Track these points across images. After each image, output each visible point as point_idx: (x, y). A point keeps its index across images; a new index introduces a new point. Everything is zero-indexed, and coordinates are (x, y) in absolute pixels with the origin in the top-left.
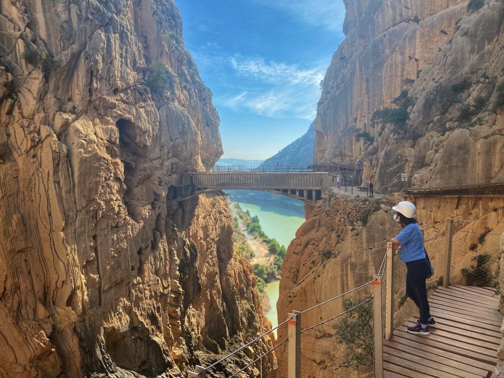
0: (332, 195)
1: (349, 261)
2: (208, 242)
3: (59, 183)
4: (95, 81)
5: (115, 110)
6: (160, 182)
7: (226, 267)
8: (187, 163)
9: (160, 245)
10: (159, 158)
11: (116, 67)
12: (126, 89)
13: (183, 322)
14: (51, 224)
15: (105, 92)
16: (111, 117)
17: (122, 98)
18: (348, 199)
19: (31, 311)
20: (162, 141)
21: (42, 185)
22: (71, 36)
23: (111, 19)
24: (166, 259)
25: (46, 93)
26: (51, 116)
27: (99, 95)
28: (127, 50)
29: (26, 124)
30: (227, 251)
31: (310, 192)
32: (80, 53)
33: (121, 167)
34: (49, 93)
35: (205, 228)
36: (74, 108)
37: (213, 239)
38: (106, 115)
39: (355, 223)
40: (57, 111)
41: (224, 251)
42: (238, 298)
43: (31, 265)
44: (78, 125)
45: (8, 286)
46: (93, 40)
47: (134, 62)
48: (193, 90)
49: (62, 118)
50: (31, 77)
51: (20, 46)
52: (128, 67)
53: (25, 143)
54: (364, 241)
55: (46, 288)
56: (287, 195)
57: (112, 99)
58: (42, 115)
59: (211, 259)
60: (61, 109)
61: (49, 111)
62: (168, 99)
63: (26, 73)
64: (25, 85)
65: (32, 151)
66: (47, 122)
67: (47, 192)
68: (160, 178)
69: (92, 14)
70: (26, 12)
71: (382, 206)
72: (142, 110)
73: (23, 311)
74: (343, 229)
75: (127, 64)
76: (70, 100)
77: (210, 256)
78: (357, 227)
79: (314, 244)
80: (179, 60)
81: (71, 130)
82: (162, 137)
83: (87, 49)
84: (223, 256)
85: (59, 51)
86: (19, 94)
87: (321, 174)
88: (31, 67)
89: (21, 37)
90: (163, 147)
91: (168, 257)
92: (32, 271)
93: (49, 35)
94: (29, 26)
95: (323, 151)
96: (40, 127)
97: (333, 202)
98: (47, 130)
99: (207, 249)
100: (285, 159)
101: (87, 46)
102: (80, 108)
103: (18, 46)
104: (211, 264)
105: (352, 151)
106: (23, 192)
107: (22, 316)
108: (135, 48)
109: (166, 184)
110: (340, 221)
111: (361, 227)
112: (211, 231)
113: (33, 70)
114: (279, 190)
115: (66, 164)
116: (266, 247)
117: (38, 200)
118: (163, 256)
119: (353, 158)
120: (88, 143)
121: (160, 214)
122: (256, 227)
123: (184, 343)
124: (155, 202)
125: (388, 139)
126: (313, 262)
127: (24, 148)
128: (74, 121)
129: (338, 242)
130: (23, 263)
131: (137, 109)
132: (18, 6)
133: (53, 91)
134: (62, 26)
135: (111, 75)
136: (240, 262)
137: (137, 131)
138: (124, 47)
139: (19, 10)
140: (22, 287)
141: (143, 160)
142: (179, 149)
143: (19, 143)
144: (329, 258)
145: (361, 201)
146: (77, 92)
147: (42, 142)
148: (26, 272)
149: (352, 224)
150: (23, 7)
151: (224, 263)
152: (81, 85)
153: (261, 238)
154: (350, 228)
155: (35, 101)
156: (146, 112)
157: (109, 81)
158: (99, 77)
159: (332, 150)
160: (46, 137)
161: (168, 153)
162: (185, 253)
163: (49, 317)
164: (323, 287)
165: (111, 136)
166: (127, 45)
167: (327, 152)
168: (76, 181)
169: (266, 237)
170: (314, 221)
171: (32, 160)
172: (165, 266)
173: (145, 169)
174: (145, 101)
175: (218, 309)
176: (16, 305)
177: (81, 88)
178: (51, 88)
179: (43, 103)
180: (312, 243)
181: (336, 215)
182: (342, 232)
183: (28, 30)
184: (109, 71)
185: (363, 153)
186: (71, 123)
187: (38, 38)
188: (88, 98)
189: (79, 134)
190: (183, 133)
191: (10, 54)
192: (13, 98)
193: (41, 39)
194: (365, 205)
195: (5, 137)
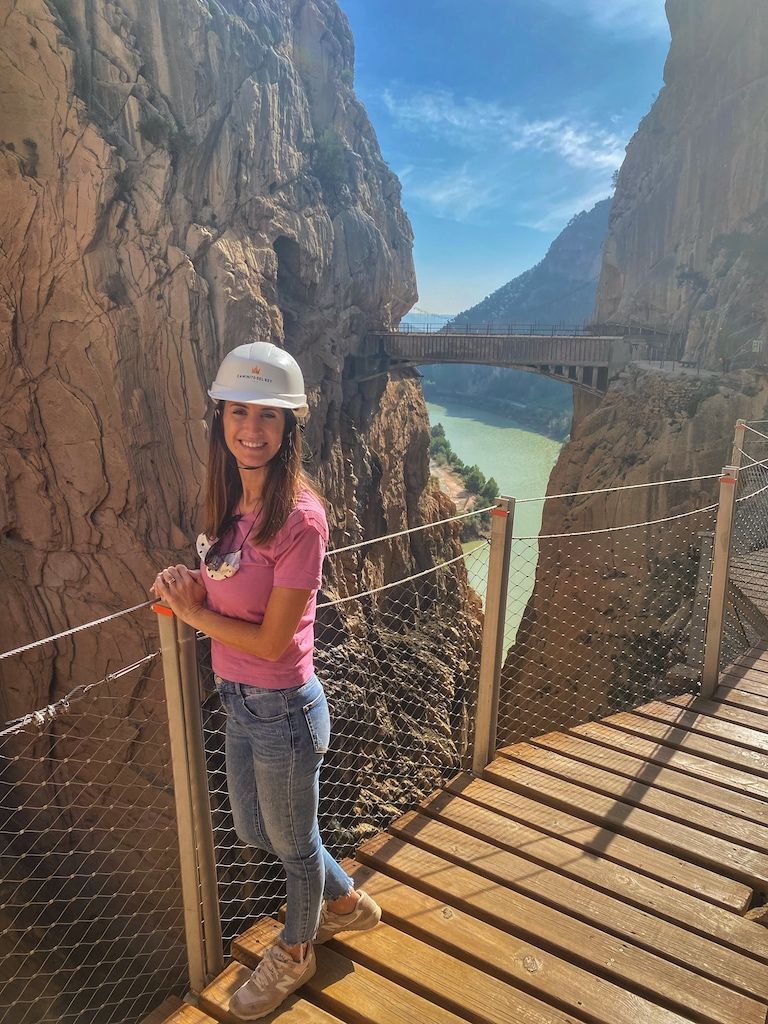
0: (637, 374)
1: (663, 469)
2: (391, 457)
3: (197, 342)
4: (244, 171)
5: (272, 221)
6: (334, 348)
7: (417, 500)
8: (372, 315)
9: (332, 451)
10: (332, 306)
11: (274, 143)
12: (287, 184)
13: (360, 576)
14: (186, 406)
15: (257, 190)
16: (267, 232)
17: (281, 199)
18: (667, 379)
19: (164, 537)
20: (337, 276)
21: (172, 345)
22: (210, 90)
23: (268, 56)
24: (340, 476)
25: (174, 191)
26: (182, 232)
27: (250, 195)
28: (289, 111)
29: (146, 244)
30: (419, 473)
31: (588, 370)
32: (222, 120)
33: (280, 319)
34: (177, 193)
35: (388, 433)
36: (214, 217)
37: (399, 452)
38: (259, 229)
39: (676, 413)
40: (190, 223)
41: (415, 474)
42: (434, 551)
43: (159, 468)
44: (221, 246)
45: (132, 498)
46: (241, 96)
47: (300, 134)
48: (375, 181)
49: (201, 234)
50: (151, 163)
51: (132, 107)
52: (290, 144)
53: (146, 275)
54: (688, 440)
55: (181, 504)
56: (549, 375)
57: (268, 203)
58: (170, 229)
59: (396, 484)
60: (195, 220)
61: (179, 222)
62: (346, 199)
63: (143, 157)
64: (142, 178)
65: (157, 289)
66: (177, 241)
67: (179, 355)
68: (333, 341)
69: (240, 48)
70: (136, 46)
71: (721, 388)
72: (309, 221)
73: (153, 536)
74: (656, 424)
75: (288, 139)
76: (206, 202)
77: (393, 480)
78: (680, 420)
79: (605, 447)
80: (357, 124)
81: (212, 256)
82: (337, 270)
83: (233, 113)
84: (413, 481)
85: (192, 117)
86: (134, 193)
87: (611, 341)
88: (149, 145)
89: (134, 93)
90: (337, 286)
91: (343, 473)
92: (161, 478)
93: (174, 89)
94: (142, 72)
95: (616, 301)
96: (167, 249)
97: (642, 383)
98: (180, 255)
99: (391, 468)
100: (498, 314)
101: (233, 107)
102: (222, 219)
103: (129, 109)
104: (396, 493)
105: (665, 301)
106: (145, 355)
107: (153, 543)
108: (300, 109)
109: (341, 351)
110: (652, 411)
111: (685, 419)
112: (396, 438)
113: (154, 152)
114: (533, 366)
115: (206, 312)
116: (460, 481)
117: (166, 369)
118: (337, 470)
119: (665, 315)
120: (237, 278)
121: (332, 402)
122: (442, 444)
123: (360, 608)
124: (326, 381)
125: (735, 285)
126: (604, 473)
127: (144, 284)
128: (215, 240)
129: (647, 442)
130: (149, 465)
131: (302, 220)
132: (125, 35)
133: (184, 188)
134: (197, 73)
135: (267, 159)
136: (435, 497)
137: (303, 258)
138: (286, 108)
139: (126, 42)
140: (151, 500)
141: (308, 310)
142: (363, 291)
143: (137, 276)
144: (632, 464)
145: (690, 381)
146: (217, 188)
147: (171, 275)
148: (153, 479)
149: (672, 415)
150: (132, 38)
151: (414, 493)
152: (224, 178)
153: (450, 464)
154: (670, 420)
155: (160, 206)
156: (316, 224)
157: (263, 169)
158: (249, 162)
159: (632, 299)
160: (178, 267)
161: (346, 297)
162: (364, 468)
163: (189, 547)
164: (619, 507)
165: (267, 267)
166: (290, 105)
167: (623, 301)
168: (222, 341)
169: (460, 463)
170: (607, 413)
171: (157, 304)
172: (340, 487)
173: (311, 325)
174: (313, 204)
175: (404, 566)
176: (144, 526)
177: (225, 183)
178: (181, 183)
179: (171, 209)
180: (602, 445)
181: (646, 401)
182: (654, 427)
183: (141, 78)
184: (264, 153)
185: (683, 306)
186: (212, 243)
187: (158, 95)
188: (235, 201)
189: (225, 261)
190: (370, 262)
191: (115, 122)
192: (125, 201)
193: (162, 96)
194: (695, 386)
195: (116, 266)
